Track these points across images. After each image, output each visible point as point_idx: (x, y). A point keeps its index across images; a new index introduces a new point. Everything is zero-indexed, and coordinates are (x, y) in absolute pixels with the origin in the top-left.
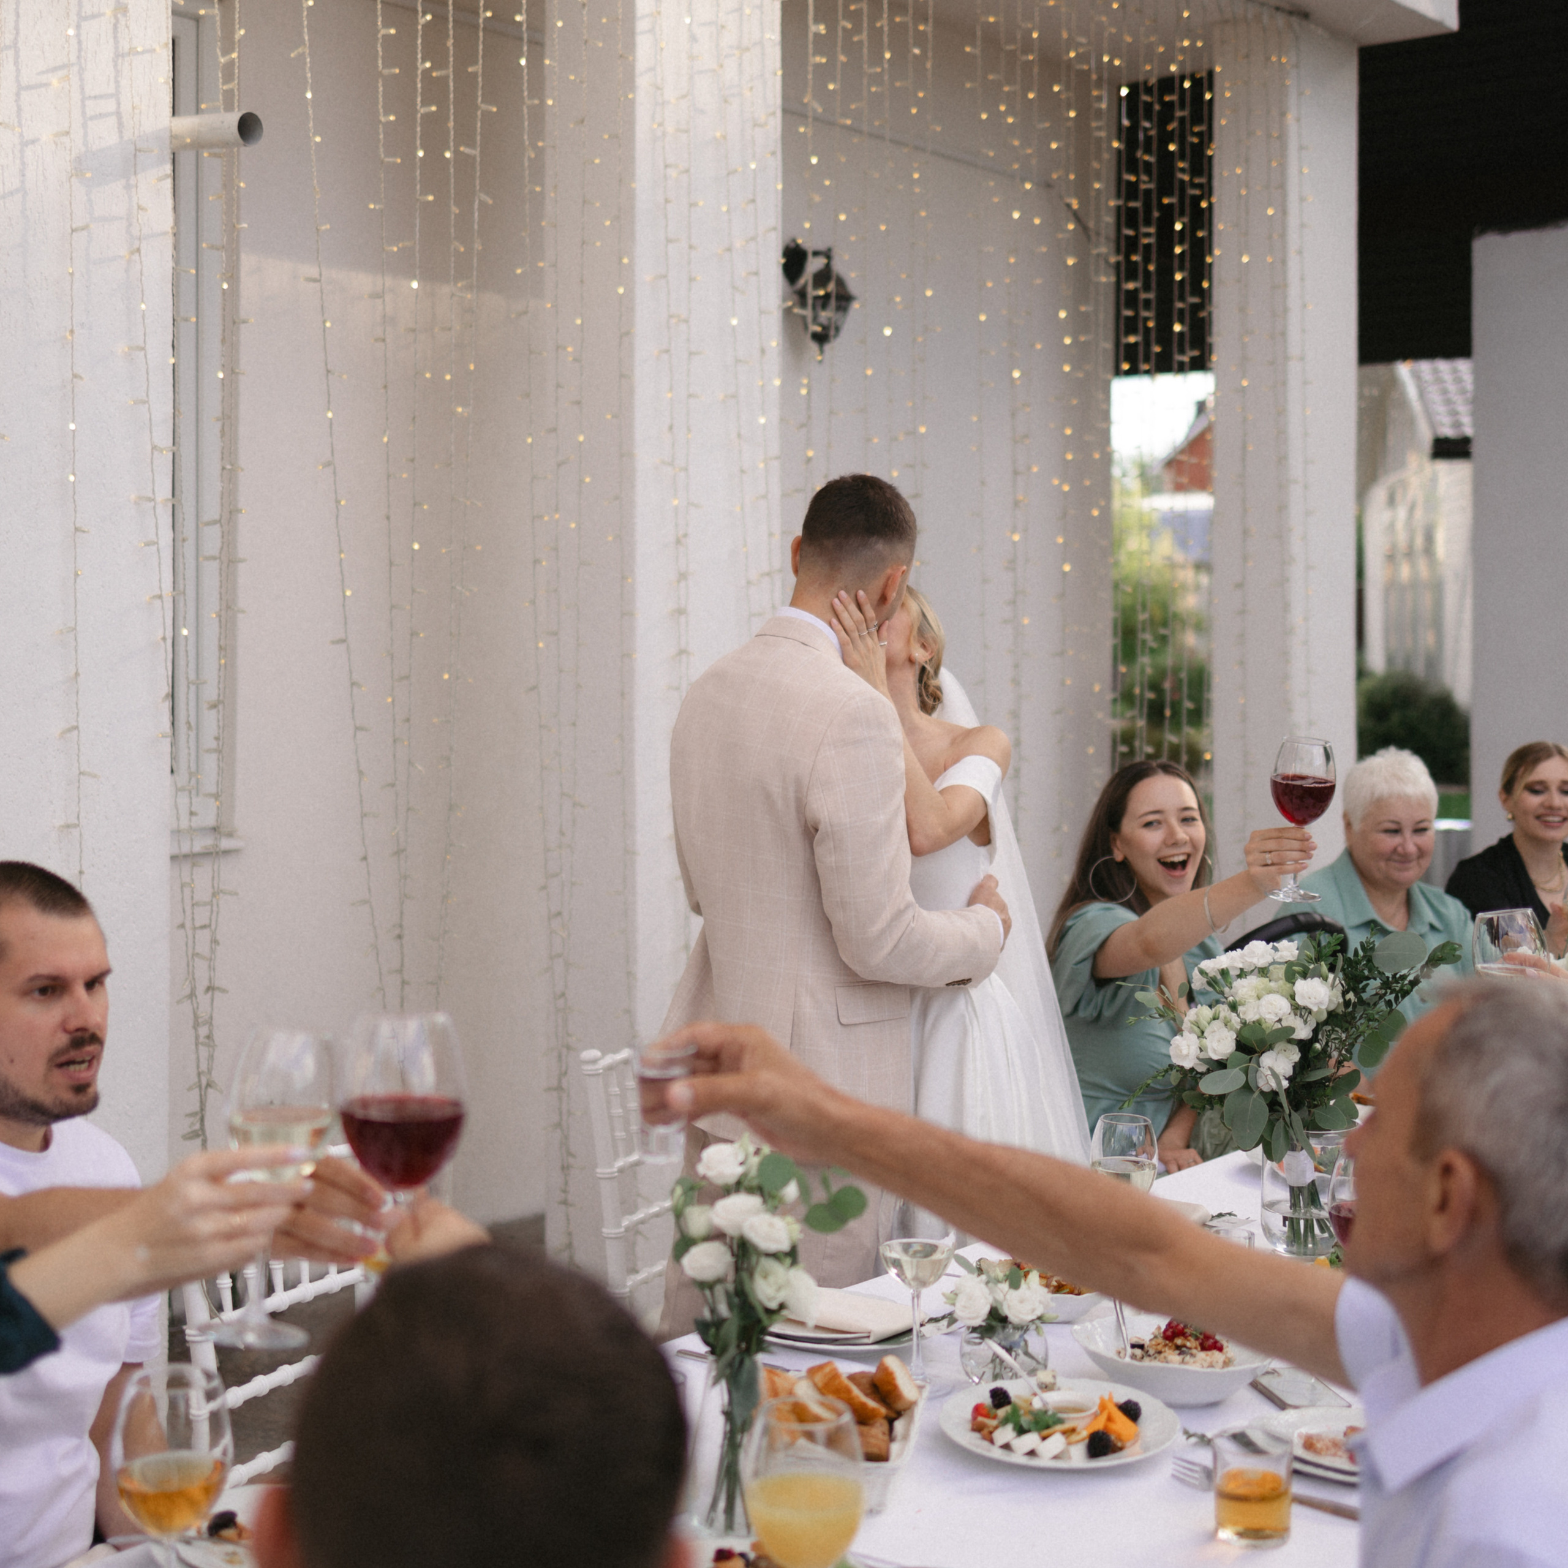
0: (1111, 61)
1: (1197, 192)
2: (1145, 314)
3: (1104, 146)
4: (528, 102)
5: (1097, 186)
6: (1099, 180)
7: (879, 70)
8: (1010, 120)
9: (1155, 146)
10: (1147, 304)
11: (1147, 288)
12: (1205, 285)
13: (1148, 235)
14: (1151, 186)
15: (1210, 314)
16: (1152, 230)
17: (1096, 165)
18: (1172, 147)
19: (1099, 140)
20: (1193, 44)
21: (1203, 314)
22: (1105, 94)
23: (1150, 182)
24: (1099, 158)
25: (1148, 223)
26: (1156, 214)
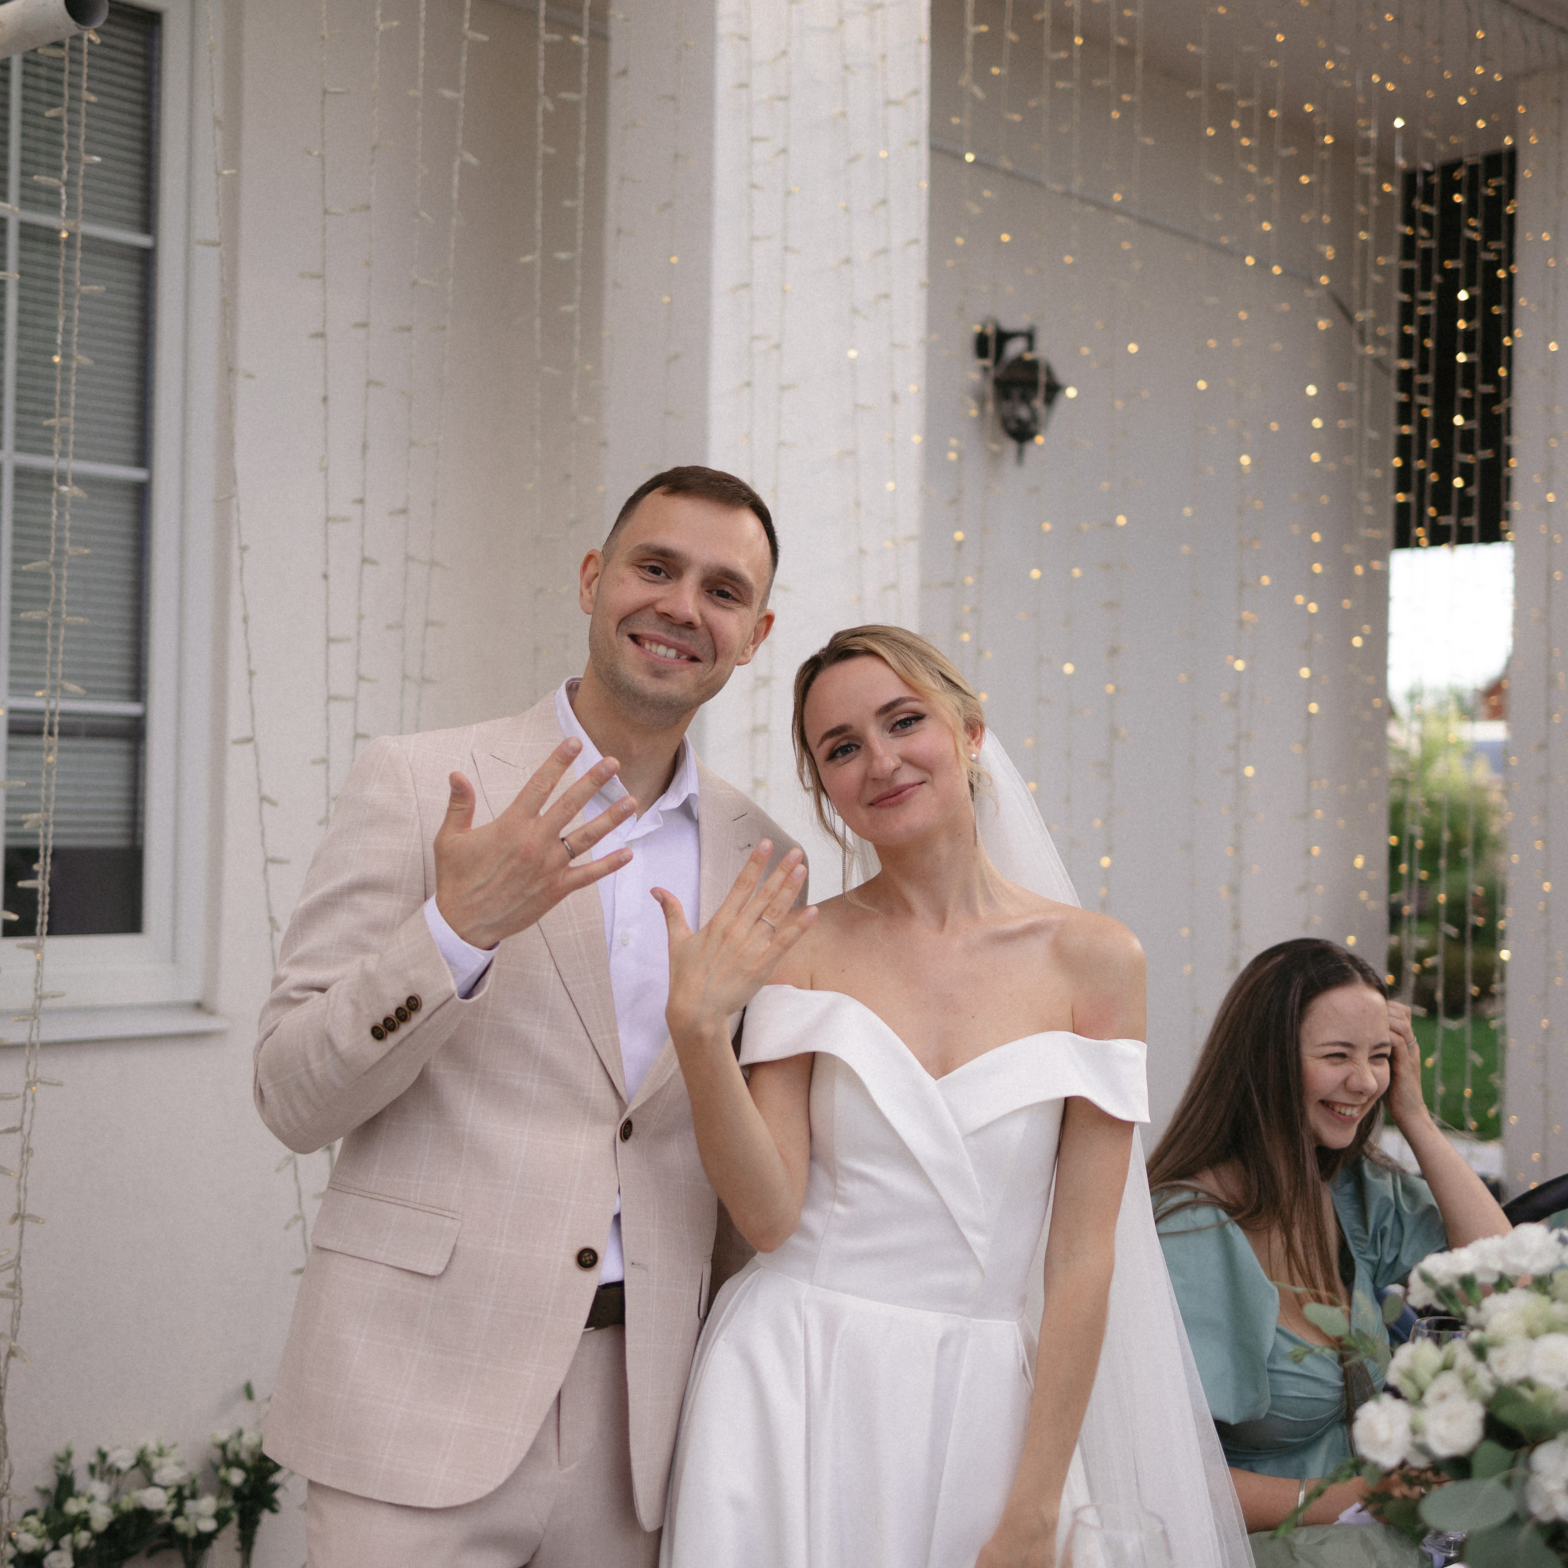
0: (1382, 84)
1: (1491, 257)
2: (1420, 399)
3: (1373, 187)
4: (546, 36)
5: (1363, 235)
6: (1365, 228)
7: (1063, 55)
8: (1245, 142)
9: (1437, 194)
10: (1424, 389)
11: (1424, 369)
12: (1502, 372)
13: (1426, 303)
14: (1432, 244)
15: (1509, 411)
16: (1431, 296)
17: (1361, 209)
18: (1458, 198)
19: (1366, 178)
20: (1488, 74)
21: (1498, 409)
22: (1374, 123)
23: (1431, 238)
24: (1366, 202)
25: (1426, 287)
26: (1437, 278)
